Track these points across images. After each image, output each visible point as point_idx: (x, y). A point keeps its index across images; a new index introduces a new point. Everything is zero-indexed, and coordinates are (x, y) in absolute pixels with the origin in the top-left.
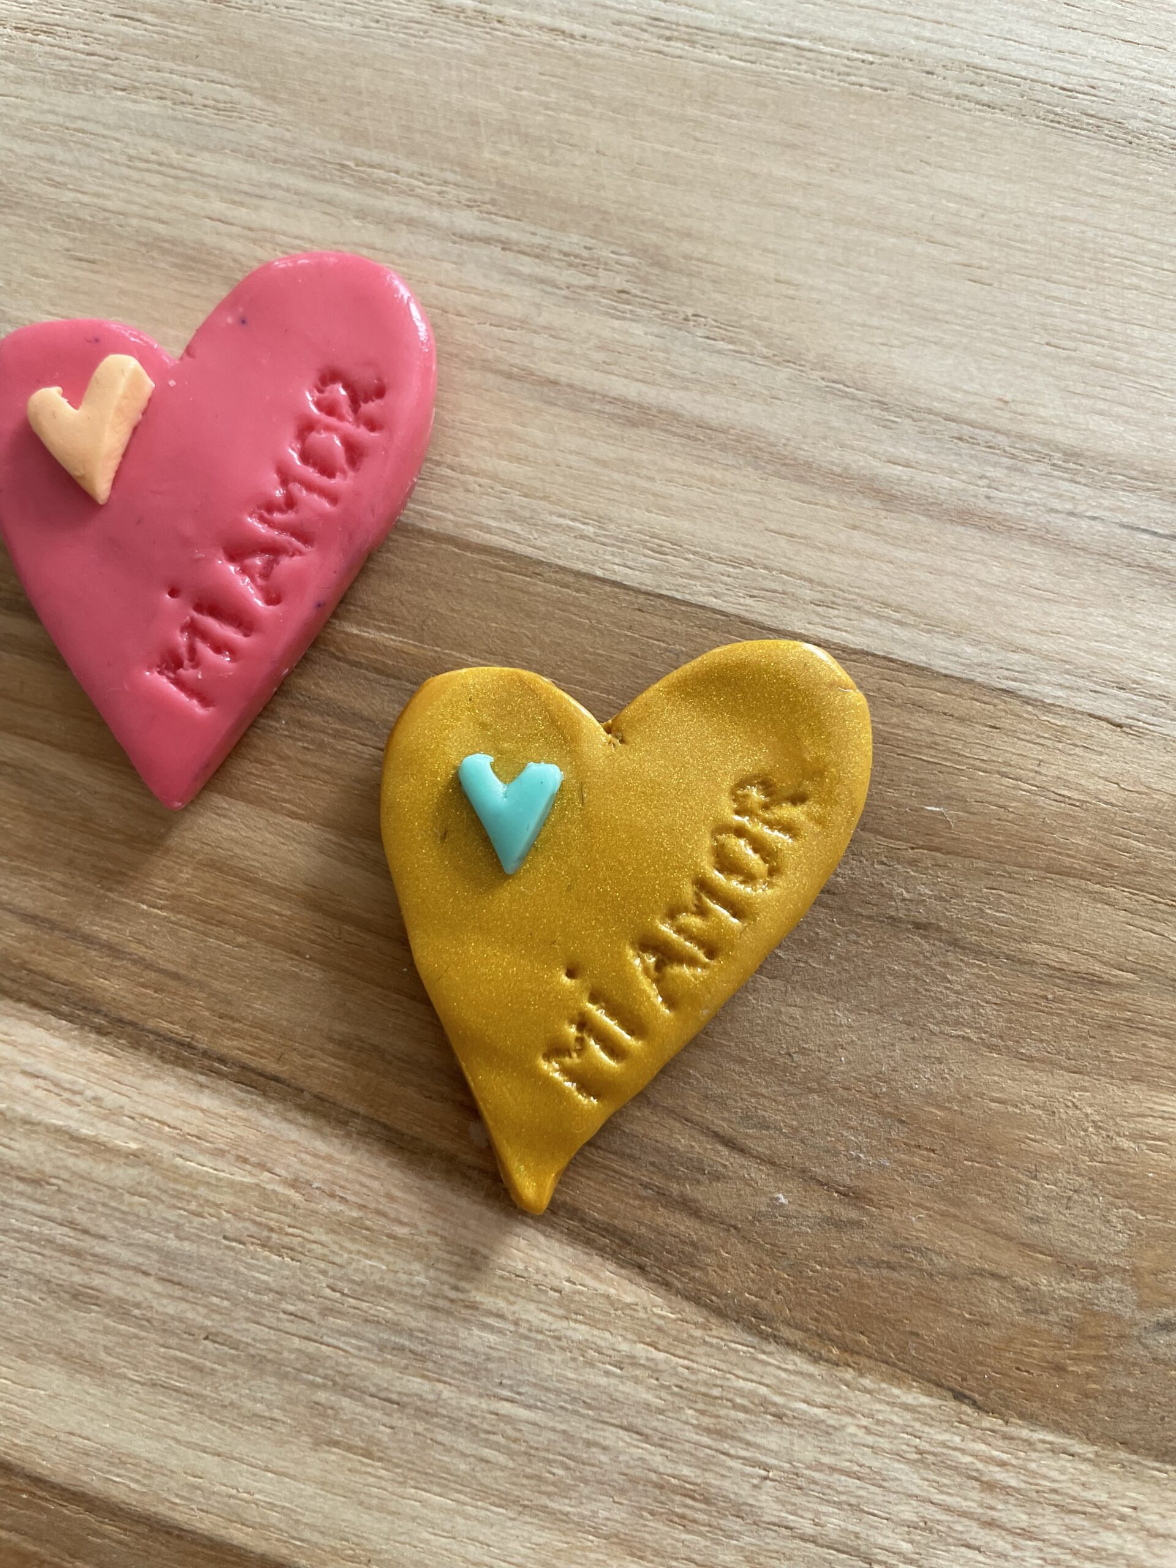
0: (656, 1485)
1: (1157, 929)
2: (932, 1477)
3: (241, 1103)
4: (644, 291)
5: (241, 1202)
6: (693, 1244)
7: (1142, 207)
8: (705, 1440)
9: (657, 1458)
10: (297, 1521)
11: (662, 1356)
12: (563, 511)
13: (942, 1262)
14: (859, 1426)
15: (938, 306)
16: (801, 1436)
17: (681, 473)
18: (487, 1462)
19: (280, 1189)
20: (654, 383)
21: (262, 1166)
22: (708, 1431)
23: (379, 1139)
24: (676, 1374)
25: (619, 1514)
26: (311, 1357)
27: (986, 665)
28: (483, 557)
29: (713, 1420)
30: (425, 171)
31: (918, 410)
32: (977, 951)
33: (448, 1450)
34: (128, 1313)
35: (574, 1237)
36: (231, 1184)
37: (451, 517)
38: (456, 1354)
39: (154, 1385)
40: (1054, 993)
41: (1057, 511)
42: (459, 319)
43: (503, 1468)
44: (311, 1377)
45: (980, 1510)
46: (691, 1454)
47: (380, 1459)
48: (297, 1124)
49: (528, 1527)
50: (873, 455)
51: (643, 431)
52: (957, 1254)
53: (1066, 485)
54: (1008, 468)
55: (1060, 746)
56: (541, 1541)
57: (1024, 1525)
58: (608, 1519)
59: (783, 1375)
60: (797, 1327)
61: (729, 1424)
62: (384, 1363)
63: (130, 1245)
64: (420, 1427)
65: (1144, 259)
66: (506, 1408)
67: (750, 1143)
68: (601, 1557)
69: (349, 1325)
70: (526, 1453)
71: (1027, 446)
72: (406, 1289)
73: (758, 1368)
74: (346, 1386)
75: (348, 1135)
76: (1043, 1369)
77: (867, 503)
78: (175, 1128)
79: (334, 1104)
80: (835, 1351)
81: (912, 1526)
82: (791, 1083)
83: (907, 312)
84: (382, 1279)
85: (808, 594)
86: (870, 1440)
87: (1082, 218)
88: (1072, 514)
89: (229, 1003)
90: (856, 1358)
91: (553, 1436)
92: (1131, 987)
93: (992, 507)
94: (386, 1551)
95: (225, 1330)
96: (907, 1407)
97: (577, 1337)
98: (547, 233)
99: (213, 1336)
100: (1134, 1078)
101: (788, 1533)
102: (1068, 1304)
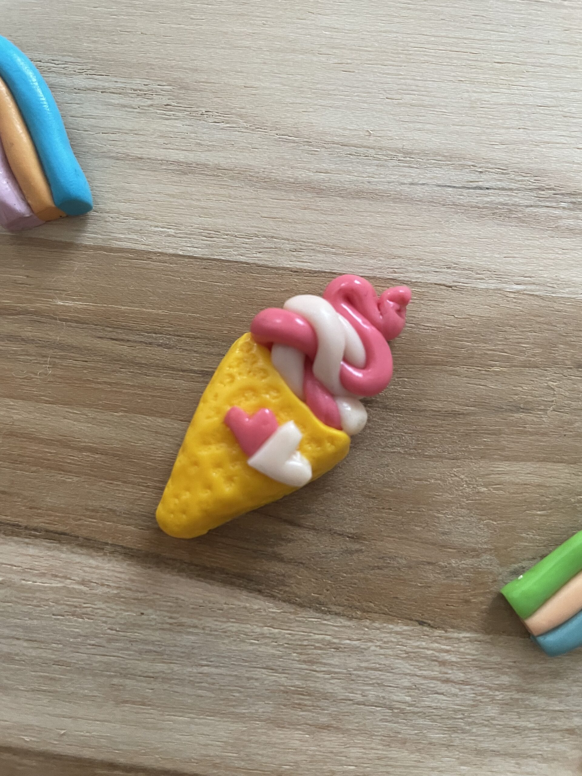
0: (284, 692)
1: (483, 383)
2: (415, 663)
3: (49, 548)
4: (178, 103)
5: (58, 596)
6: (283, 575)
7: (425, 19)
8: (304, 666)
9: (283, 679)
10: (116, 742)
11: (277, 630)
12: (156, 224)
13: (404, 562)
14: (376, 646)
15: (329, 87)
16: (349, 656)
17: (213, 194)
18: (202, 696)
19: (76, 587)
20: (192, 151)
21: (66, 578)
22: (305, 662)
23: (121, 554)
24: (285, 638)
25: (269, 709)
26: (107, 664)
27: (381, 268)
28: (120, 254)
29: (306, 656)
30: (55, 58)
31: (328, 143)
32: (398, 410)
33: (181, 695)
34: (13, 659)
35: (225, 583)
36: (51, 588)
37: (100, 237)
38: (178, 649)
39: (34, 690)
40: (437, 423)
41: (404, 184)
42: (86, 132)
43: (209, 698)
44: (109, 673)
45: (440, 675)
46: (298, 674)
47: (149, 705)
48: (79, 554)
49: (227, 723)
50: (309, 170)
51: (190, 176)
52: (410, 556)
53: (407, 170)
54: (377, 166)
55: (422, 302)
56: (233, 728)
57: (462, 679)
58: (264, 712)
59: (336, 629)
60: (339, 605)
61: (314, 656)
62: (143, 660)
63: (7, 626)
64: (166, 686)
65: (430, 46)
66: (206, 669)
67: (302, 521)
68: (264, 731)
69: (122, 645)
70: (219, 689)
71: (384, 153)
72: (148, 623)
73: (323, 627)
74: (125, 674)
75: (105, 554)
76: (459, 603)
77: (309, 195)
78: (19, 567)
79: (95, 541)
80: (359, 613)
81: (409, 688)
83: (314, 93)
84: (135, 620)
85: (288, 247)
86: (382, 651)
87: (394, 30)
88: (412, 184)
89: (34, 501)
90: (370, 615)
91: (231, 679)
92: (474, 414)
93: (372, 187)
94: (161, 748)
95: (62, 659)
96: (397, 633)
97: (234, 629)
98: (123, 80)
99: (57, 663)
100: (482, 457)
101: (351, 702)
102: (466, 570)
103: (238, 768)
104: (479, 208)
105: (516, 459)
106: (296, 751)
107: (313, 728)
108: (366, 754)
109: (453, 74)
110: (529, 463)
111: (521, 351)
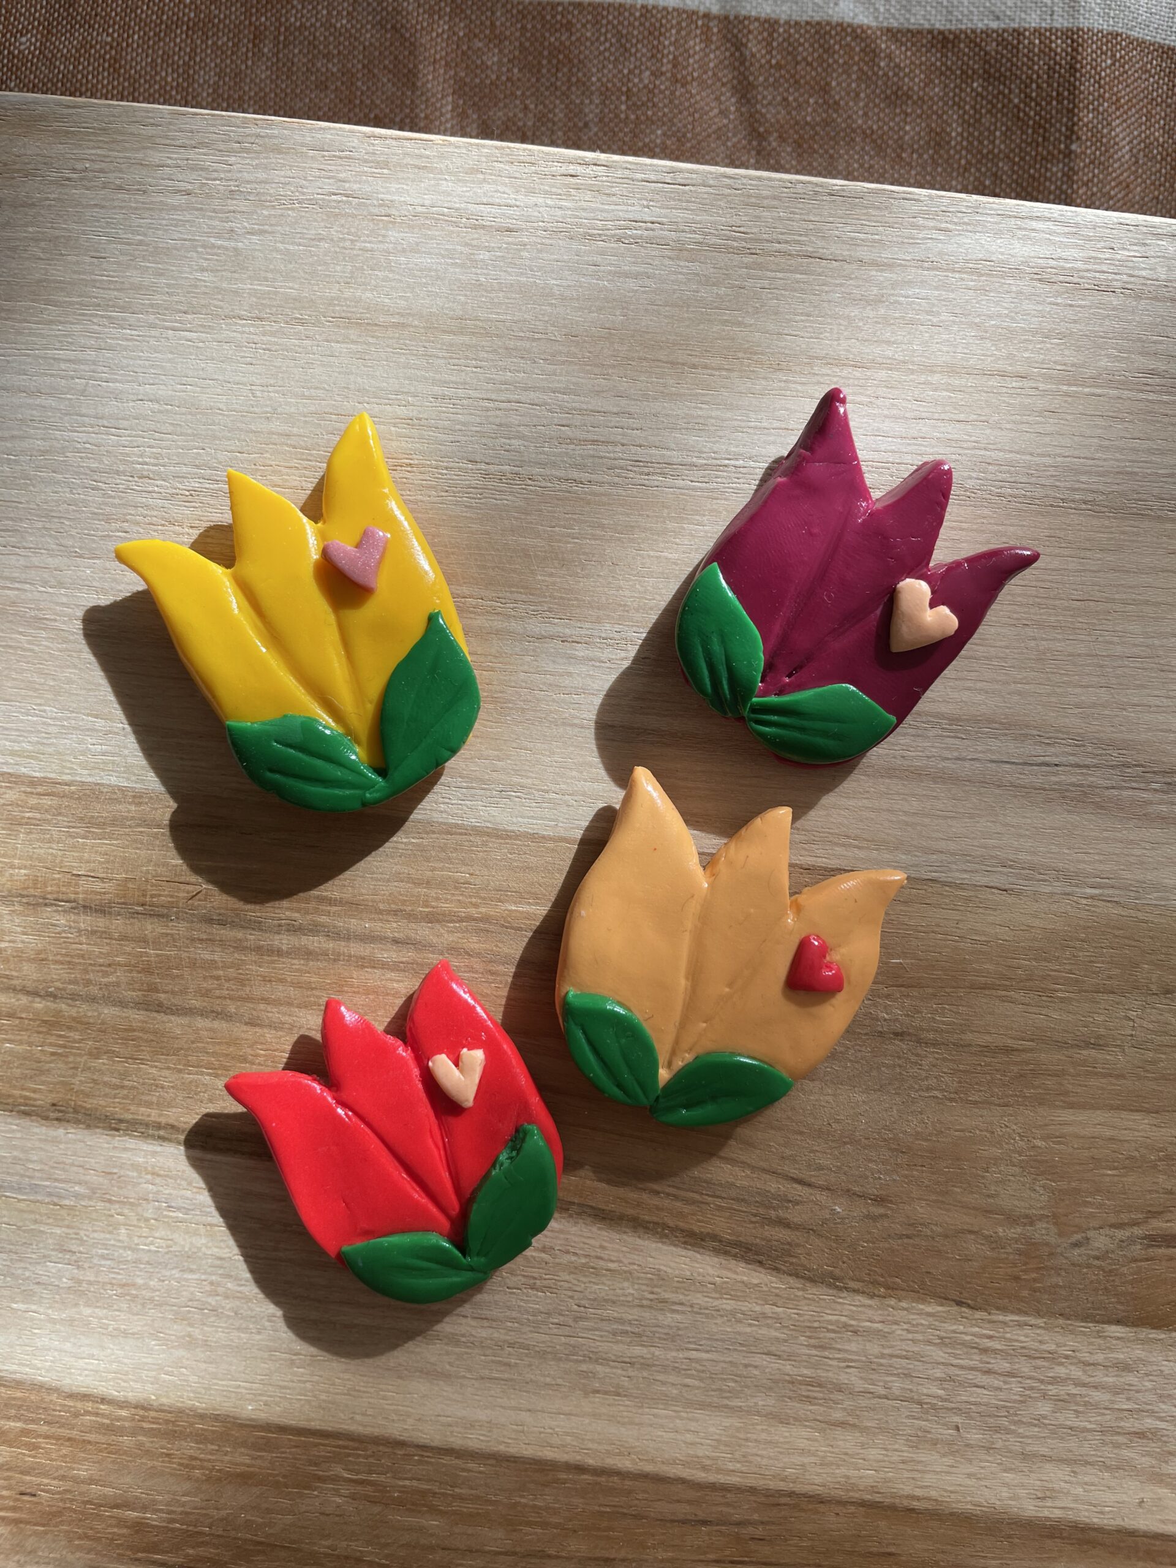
0: (789, 1382)
1: (1043, 1012)
2: (950, 1351)
6: (789, 1244)
8: (814, 1352)
9: (788, 1368)
10: (583, 1440)
11: (781, 1309)
13: (939, 1229)
14: (902, 1330)
16: (869, 1341)
18: (688, 1386)
22: (815, 1347)
23: (590, 1215)
24: (791, 1318)
25: (771, 1402)
26: (574, 1347)
27: (917, 866)
29: (817, 1341)
30: (500, 594)
32: (934, 1044)
33: (663, 1383)
34: (459, 1341)
35: (717, 1252)
38: (660, 1330)
39: (483, 1378)
40: (985, 1061)
41: (948, 759)
42: (542, 692)
43: (698, 1388)
44: (575, 1357)
45: (980, 1365)
46: (806, 1361)
47: (625, 1396)
49: (719, 1418)
52: (946, 1223)
53: (952, 741)
55: (969, 909)
56: (728, 1424)
57: (1008, 1369)
58: (764, 1406)
59: (854, 1308)
60: (858, 1280)
61: (826, 1341)
62: (617, 1342)
64: (645, 1374)
66: (694, 1354)
67: (813, 1180)
68: (764, 1427)
69: (592, 1324)
70: (710, 1378)
71: (924, 719)
72: (623, 1298)
73: (839, 1307)
74: (596, 1358)
75: (571, 1216)
76: (1006, 1280)
80: (882, 1290)
81: (941, 1380)
82: (833, 1141)
84: (607, 1295)
86: (910, 1336)
88: (958, 759)
90: (895, 1292)
91: (725, 1365)
92: (1031, 1050)
93: (906, 763)
94: (638, 1446)
95: (519, 1340)
96: (929, 1314)
97: (728, 1308)
98: (587, 625)
99: (511, 1345)
100: (1040, 1104)
101: (870, 1395)
102: (1017, 1241)
103: (733, 1471)
104: (1044, 789)
105: (1083, 1106)
106: (803, 1452)
107: (823, 1425)
108: (887, 1456)
109: (1015, 616)
110: (1098, 1112)
111: (1094, 973)
